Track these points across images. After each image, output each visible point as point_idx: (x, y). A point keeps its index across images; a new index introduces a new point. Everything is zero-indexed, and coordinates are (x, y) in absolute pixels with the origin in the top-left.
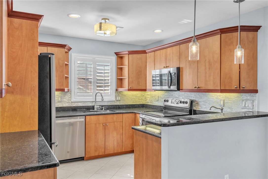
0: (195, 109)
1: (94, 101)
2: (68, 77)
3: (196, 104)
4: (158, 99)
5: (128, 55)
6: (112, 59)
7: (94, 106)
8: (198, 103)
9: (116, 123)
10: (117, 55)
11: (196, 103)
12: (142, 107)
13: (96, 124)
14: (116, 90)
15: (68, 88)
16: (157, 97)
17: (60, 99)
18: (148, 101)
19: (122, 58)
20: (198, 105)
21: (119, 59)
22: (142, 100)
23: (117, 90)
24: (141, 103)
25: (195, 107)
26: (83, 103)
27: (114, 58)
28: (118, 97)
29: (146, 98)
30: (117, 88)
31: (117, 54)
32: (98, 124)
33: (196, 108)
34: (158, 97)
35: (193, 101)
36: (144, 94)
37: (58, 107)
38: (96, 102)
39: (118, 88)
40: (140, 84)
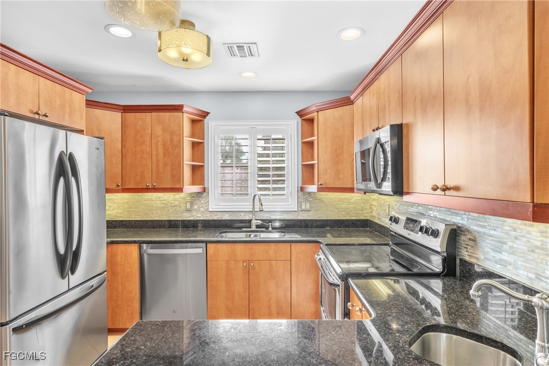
0: (467, 258)
1: (252, 210)
2: (203, 166)
3: (471, 243)
4: (389, 211)
5: (316, 113)
6: (291, 125)
7: (251, 220)
8: (474, 241)
9: (274, 263)
10: (301, 116)
11: (470, 239)
12: (364, 227)
13: (228, 262)
14: (300, 189)
15: (203, 186)
16: (387, 207)
17: (188, 206)
18: (374, 214)
19: (311, 121)
20: (476, 245)
21: (306, 124)
22: (365, 211)
23: (302, 189)
24: (362, 218)
25: (467, 251)
26: (231, 213)
27: (294, 124)
28: (304, 204)
29: (372, 207)
30: (302, 185)
31: (301, 113)
32: (232, 262)
33: (469, 255)
34: (389, 208)
35: (461, 231)
36: (369, 198)
37: (184, 220)
38: (253, 212)
39: (305, 184)
40: (341, 176)
